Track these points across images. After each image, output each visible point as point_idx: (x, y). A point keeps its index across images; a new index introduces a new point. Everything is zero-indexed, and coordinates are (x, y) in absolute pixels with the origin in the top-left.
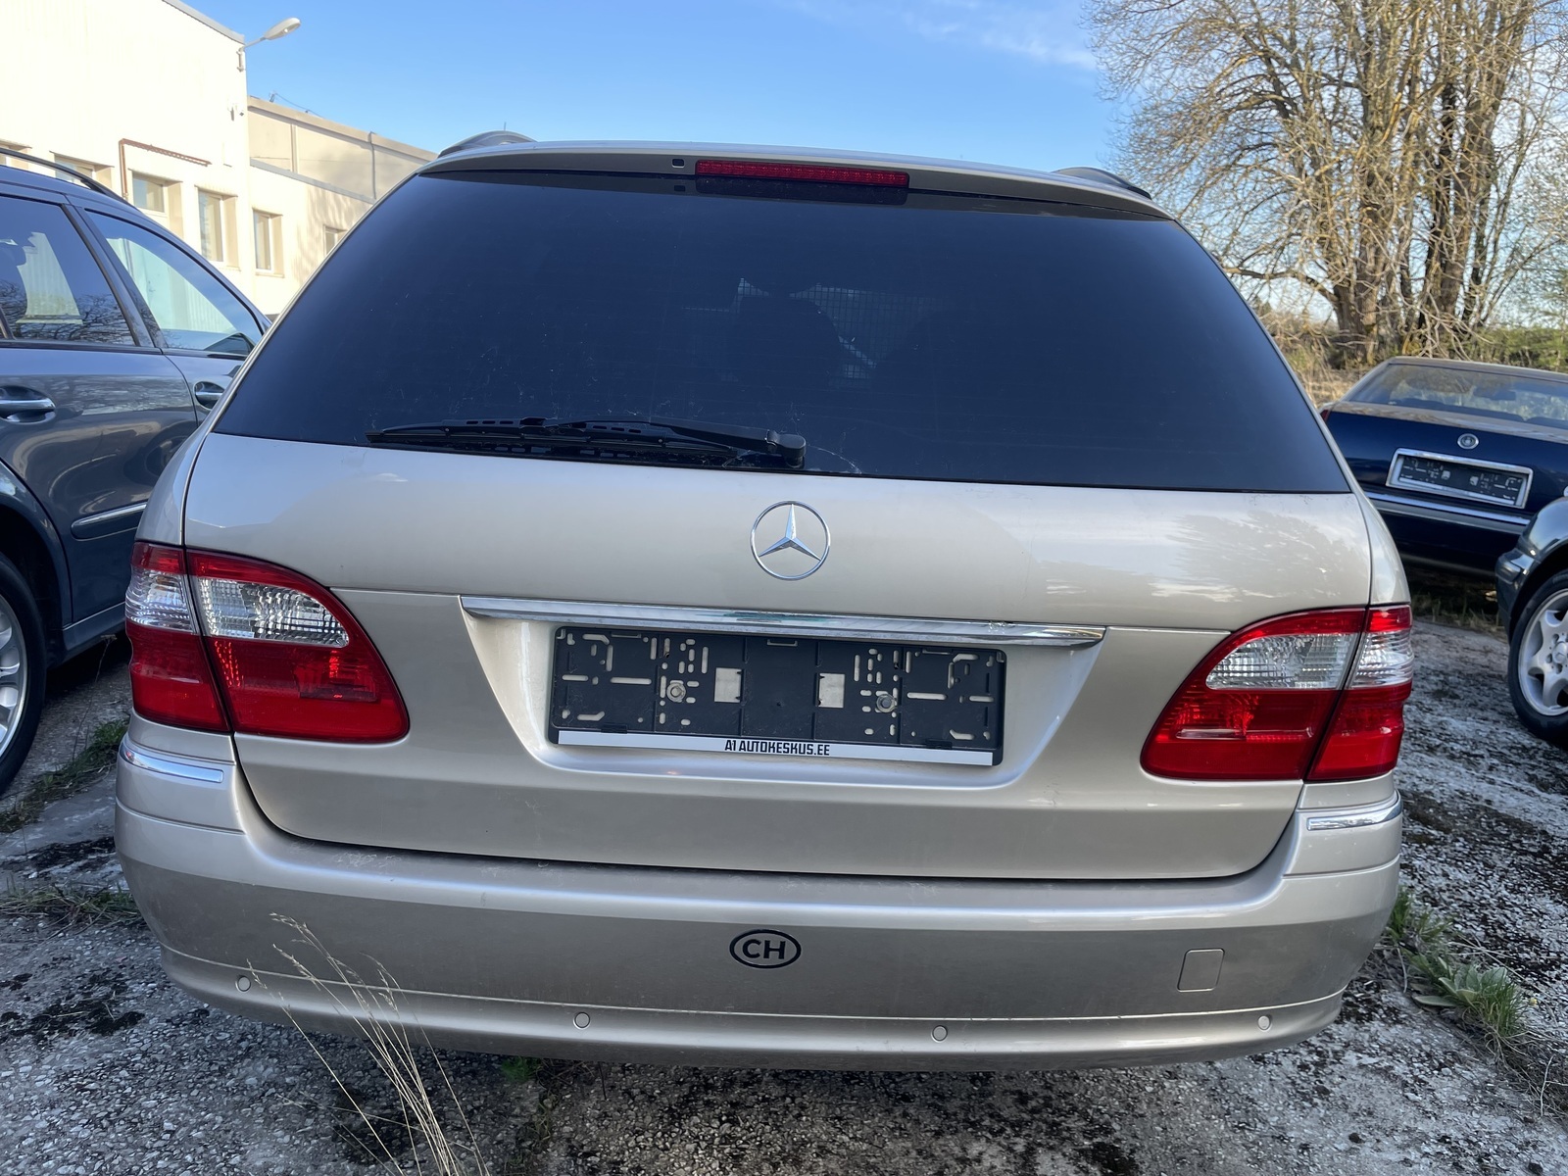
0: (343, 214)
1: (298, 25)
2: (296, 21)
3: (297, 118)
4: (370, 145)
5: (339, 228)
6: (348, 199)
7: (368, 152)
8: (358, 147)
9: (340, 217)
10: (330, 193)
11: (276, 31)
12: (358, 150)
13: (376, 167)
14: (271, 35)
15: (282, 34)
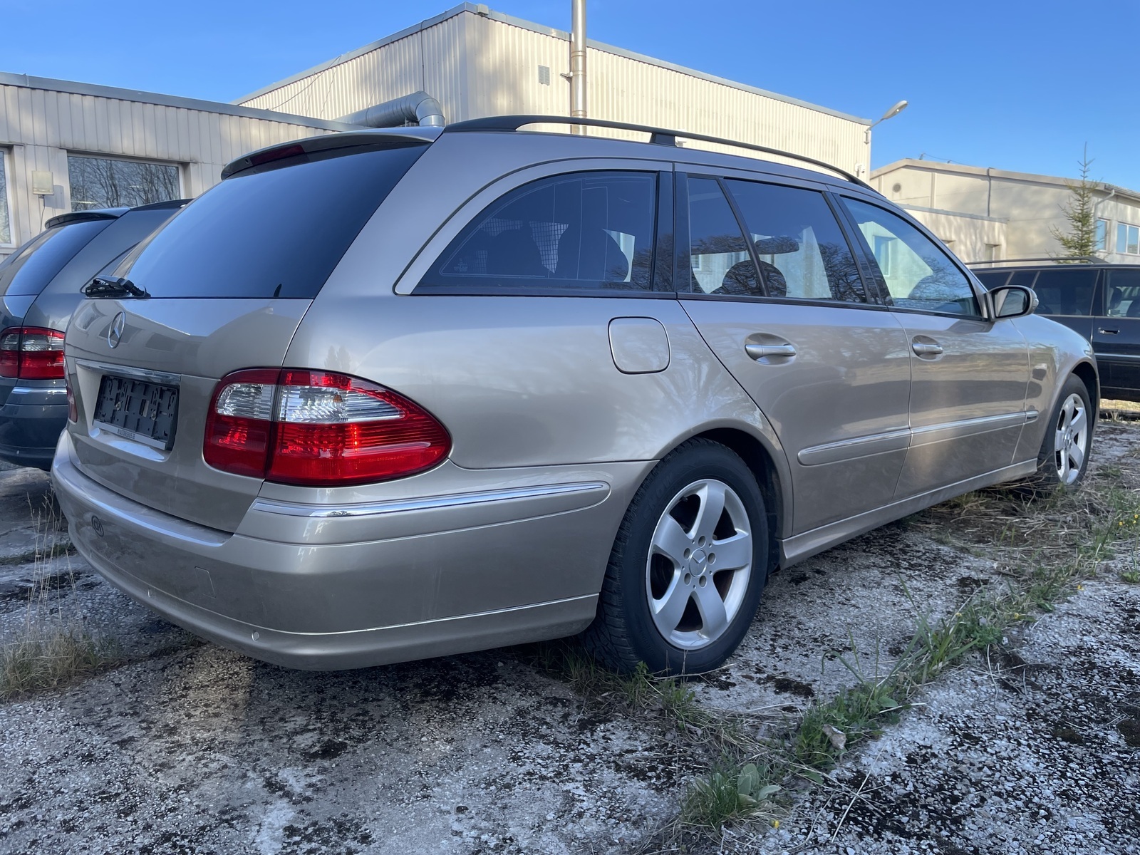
0: (953, 230)
1: (906, 105)
2: (905, 102)
3: (936, 167)
4: (989, 177)
5: (949, 239)
6: (958, 218)
7: (986, 183)
8: (980, 180)
9: (950, 232)
10: (943, 216)
11: (891, 112)
12: (979, 181)
13: (992, 191)
14: (888, 115)
15: (894, 113)
